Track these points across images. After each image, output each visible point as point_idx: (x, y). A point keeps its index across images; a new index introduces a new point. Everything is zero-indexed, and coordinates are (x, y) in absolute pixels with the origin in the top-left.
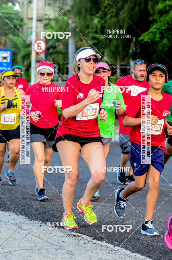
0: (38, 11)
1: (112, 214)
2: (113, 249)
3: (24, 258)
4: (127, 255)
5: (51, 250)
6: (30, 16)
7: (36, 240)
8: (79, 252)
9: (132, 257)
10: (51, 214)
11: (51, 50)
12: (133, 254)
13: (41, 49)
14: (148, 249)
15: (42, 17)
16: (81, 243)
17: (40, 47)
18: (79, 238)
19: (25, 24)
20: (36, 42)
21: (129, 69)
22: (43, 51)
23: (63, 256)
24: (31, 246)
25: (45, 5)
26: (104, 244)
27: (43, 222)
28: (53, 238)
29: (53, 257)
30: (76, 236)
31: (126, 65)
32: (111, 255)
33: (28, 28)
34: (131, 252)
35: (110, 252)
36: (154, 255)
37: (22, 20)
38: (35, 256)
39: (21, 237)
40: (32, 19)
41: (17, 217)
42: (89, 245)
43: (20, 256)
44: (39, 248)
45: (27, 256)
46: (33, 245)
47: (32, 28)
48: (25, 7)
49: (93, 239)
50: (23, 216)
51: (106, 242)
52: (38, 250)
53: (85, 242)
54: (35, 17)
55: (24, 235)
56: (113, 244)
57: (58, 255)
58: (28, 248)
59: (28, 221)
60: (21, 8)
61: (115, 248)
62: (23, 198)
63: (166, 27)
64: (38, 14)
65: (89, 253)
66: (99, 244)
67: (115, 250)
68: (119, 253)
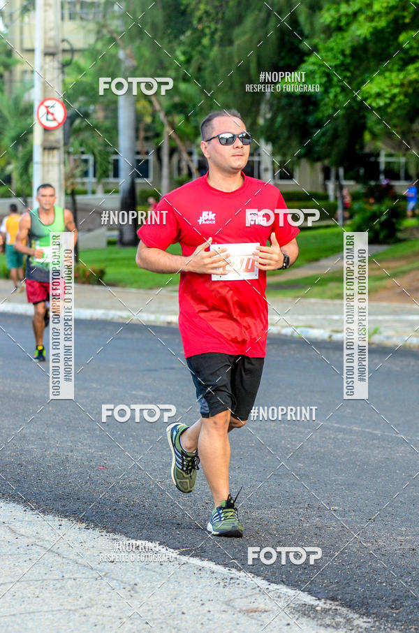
0: (45, 32)
2: (225, 576)
3: (23, 601)
4: (259, 589)
5: (84, 580)
6: (27, 45)
7: (50, 558)
8: (149, 584)
9: (270, 594)
10: (84, 498)
11: (77, 122)
12: (273, 587)
13: (55, 120)
14: (307, 574)
15: (56, 47)
17: (52, 114)
19: (17, 62)
20: (42, 103)
21: (259, 163)
22: (59, 124)
23: (114, 594)
24: (39, 573)
25: (63, 18)
26: (207, 564)
27: (66, 517)
28: (89, 553)
29: (89, 598)
32: (221, 588)
33: (24, 72)
34: (267, 583)
35: (219, 583)
36: (320, 588)
37: (9, 53)
38: (48, 595)
39: (16, 552)
40: (32, 51)
41: (4, 508)
42: (171, 569)
43: (14, 596)
44: (57, 577)
45: (29, 595)
46: (42, 571)
47: (32, 72)
48: (17, 23)
49: (182, 554)
50: (19, 503)
51: (210, 560)
52: (55, 582)
54: (39, 48)
55: (21, 547)
56: (225, 565)
57: (101, 592)
58: (32, 577)
59: (30, 516)
60: (6, 26)
61: (231, 574)
62: (18, 463)
63: (338, 62)
64: (45, 39)
65: (171, 586)
66: (195, 566)
67: (232, 578)
68: (241, 586)
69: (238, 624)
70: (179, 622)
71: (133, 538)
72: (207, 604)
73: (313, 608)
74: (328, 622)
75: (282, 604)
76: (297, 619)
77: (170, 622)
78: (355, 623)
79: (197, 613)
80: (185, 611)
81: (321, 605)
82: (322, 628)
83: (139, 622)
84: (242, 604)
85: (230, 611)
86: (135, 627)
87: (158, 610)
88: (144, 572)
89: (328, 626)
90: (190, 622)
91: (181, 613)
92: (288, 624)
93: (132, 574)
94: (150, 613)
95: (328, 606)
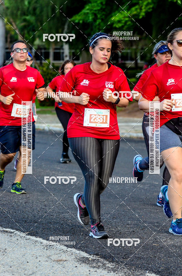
1: (47, 208)
2: (47, 245)
4: (62, 250)
9: (68, 253)
12: (69, 249)
14: (85, 243)
16: (14, 239)
18: (12, 235)
21: (63, 53)
26: (39, 239)
30: (9, 232)
31: (59, 49)
32: (46, 250)
35: (44, 248)
36: (91, 250)
42: (22, 241)
49: (28, 235)
51: (40, 237)
53: (18, 238)
63: (99, 8)
65: (22, 250)
66: (33, 240)
67: (50, 246)
68: (54, 249)
69: (53, 267)
70: (25, 266)
71: (4, 228)
72: (39, 257)
73: (87, 259)
74: (95, 265)
75: (73, 257)
76: (80, 264)
77: (22, 266)
78: (107, 265)
79: (34, 262)
80: (29, 261)
81: (91, 257)
82: (92, 268)
83: (7, 266)
84: (54, 257)
85: (50, 261)
86: (5, 269)
87: (16, 261)
88: (9, 243)
89: (95, 267)
90: (31, 266)
91: (26, 262)
92: (76, 267)
93: (4, 244)
94: (12, 262)
95: (94, 258)
